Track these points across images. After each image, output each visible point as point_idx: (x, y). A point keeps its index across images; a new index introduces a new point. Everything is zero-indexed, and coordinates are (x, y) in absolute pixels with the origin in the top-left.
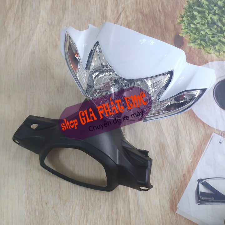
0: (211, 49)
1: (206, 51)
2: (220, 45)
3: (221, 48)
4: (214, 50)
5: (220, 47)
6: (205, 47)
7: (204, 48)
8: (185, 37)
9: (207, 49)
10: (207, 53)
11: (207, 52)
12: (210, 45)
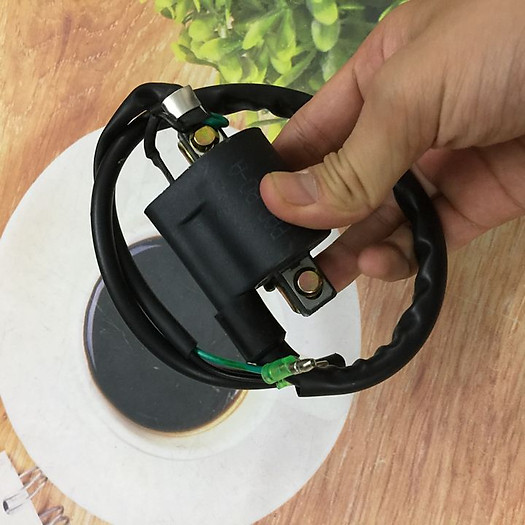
0: (216, 35)
1: (185, 44)
2: (277, 28)
3: (272, 42)
4: (228, 49)
5: (265, 36)
6: (195, 16)
7: (184, 23)
9: (198, 31)
10: (180, 56)
11: (186, 50)
12: (222, 11)
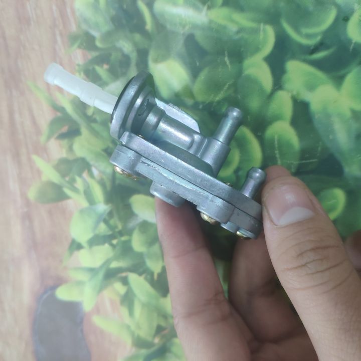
8: (97, 310)
